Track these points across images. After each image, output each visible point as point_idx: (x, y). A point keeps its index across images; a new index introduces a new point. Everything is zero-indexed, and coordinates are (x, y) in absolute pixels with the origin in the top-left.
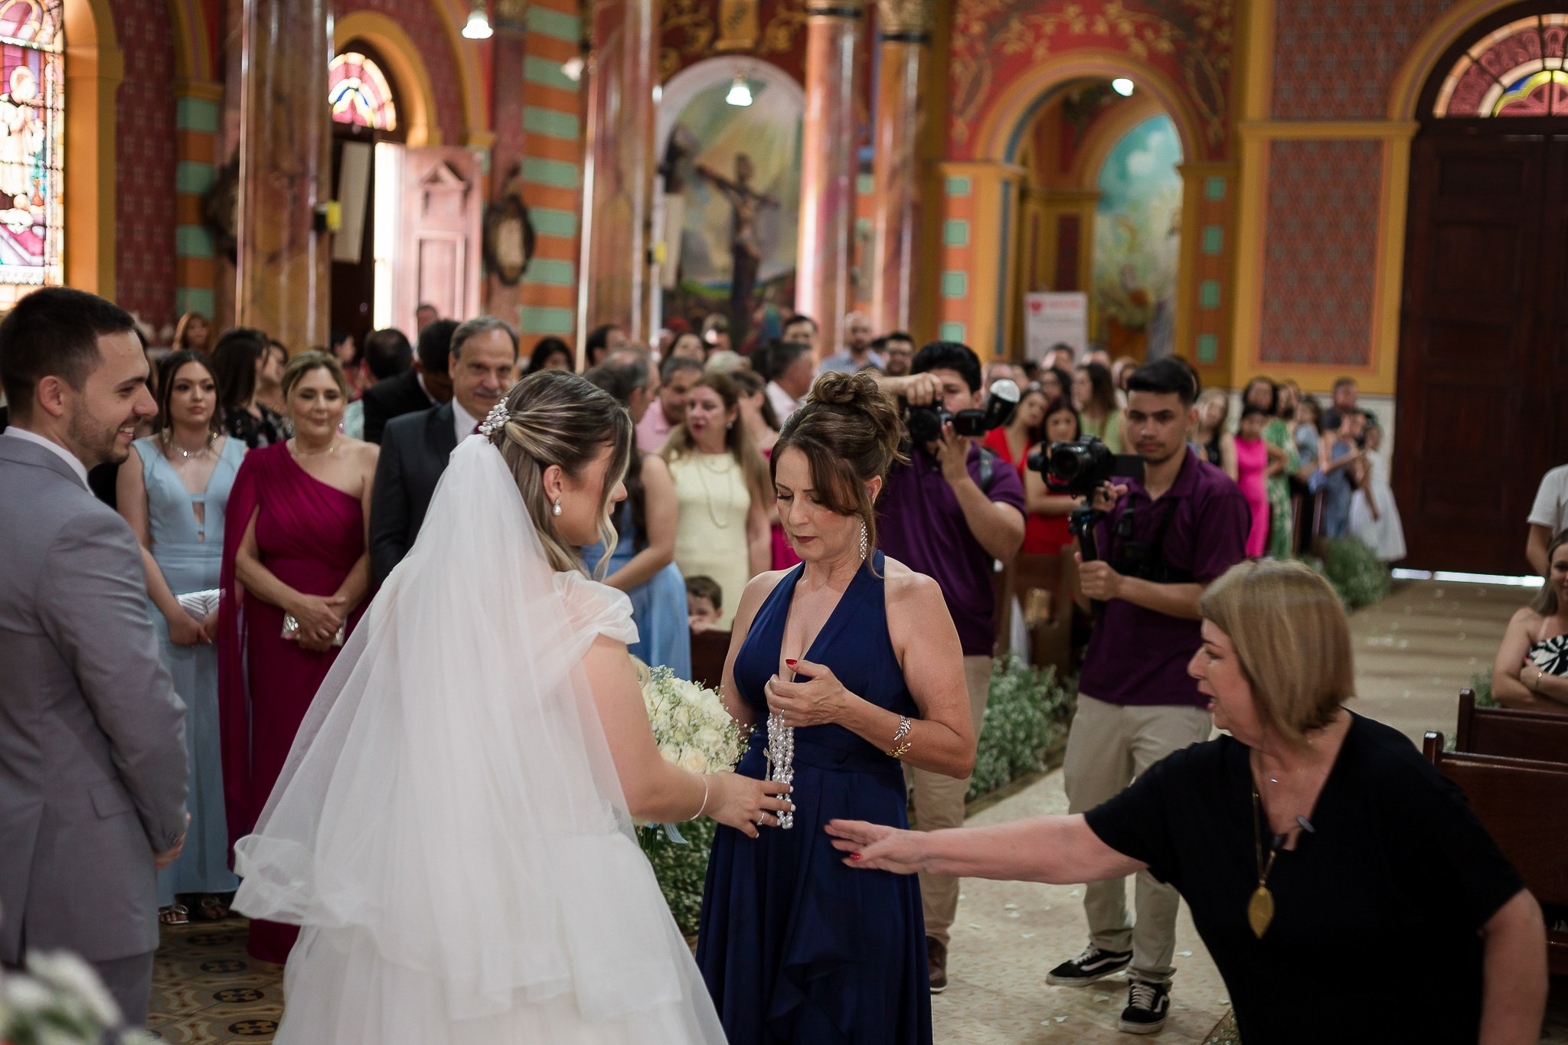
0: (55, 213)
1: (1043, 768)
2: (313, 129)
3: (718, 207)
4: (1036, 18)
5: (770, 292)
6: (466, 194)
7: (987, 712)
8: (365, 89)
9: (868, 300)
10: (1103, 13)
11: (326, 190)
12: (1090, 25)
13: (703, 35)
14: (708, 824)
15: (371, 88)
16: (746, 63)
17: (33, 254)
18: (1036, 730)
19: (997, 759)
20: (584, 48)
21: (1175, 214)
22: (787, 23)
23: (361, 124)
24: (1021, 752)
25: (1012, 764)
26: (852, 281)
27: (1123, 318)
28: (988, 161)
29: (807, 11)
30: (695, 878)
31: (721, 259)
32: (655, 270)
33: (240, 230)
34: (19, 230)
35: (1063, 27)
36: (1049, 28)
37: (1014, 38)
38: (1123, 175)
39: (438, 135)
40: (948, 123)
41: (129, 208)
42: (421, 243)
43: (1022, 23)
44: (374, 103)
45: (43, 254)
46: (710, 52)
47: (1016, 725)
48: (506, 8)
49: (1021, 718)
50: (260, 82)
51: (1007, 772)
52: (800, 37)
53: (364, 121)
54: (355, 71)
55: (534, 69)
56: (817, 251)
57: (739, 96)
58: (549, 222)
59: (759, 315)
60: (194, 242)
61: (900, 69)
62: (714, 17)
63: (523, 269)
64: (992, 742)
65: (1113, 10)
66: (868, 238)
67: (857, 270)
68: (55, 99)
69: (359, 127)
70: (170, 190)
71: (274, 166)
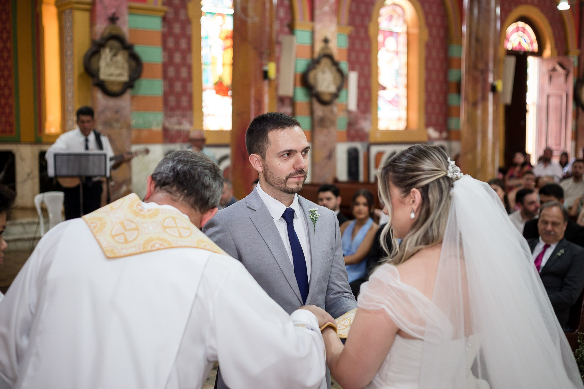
0: (403, 92)
2: (491, 52)
6: (567, 76)
8: (525, 36)
15: (527, 35)
17: (393, 105)
23: (522, 50)
34: (390, 99)
39: (555, 52)
41: (430, 87)
42: (548, 96)
44: (528, 41)
45: (397, 106)
50: (470, 35)
53: (524, 49)
54: (520, 29)
60: (454, 100)
68: (403, 49)
69: (521, 52)
70: (446, 80)
71: (475, 67)
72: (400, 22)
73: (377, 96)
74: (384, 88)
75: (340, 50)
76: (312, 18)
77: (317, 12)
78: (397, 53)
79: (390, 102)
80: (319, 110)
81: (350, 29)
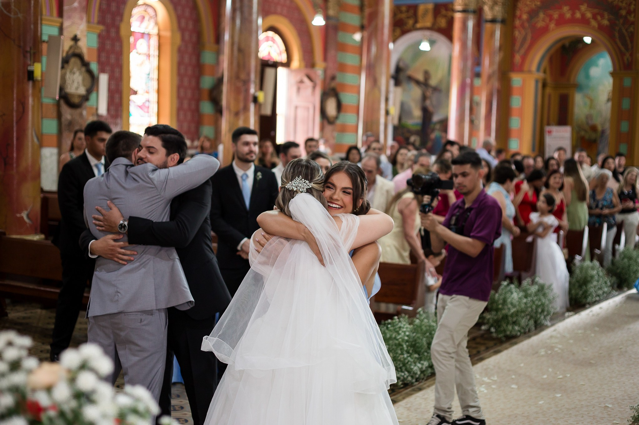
0: (154, 97)
1: (548, 323)
2: (253, 63)
3: (416, 92)
4: (551, 12)
5: (438, 127)
6: (314, 87)
7: (525, 300)
8: (275, 46)
9: (478, 130)
10: (579, 9)
11: (258, 87)
12: (573, 14)
13: (411, 22)
14: (407, 344)
15: (277, 46)
16: (428, 33)
17: (145, 112)
18: (546, 309)
19: (529, 320)
20: (362, 28)
21: (609, 93)
22: (445, 16)
23: (272, 60)
24: (539, 318)
25: (536, 322)
26: (472, 122)
27: (587, 137)
28: (530, 72)
29: (454, 11)
30: (401, 365)
31: (417, 113)
32: (390, 118)
33: (224, 103)
34: (140, 104)
35: (562, 16)
36: (556, 16)
37: (541, 21)
38: (588, 76)
39: (303, 64)
40: (512, 56)
41: (182, 94)
42: (296, 108)
43: (544, 14)
44: (279, 52)
45: (148, 112)
46: (414, 28)
47: (538, 306)
48: (331, 12)
49: (540, 303)
50: (232, 44)
51: (533, 326)
52: (451, 22)
53: (273, 59)
54: (270, 39)
55: (342, 37)
56: (457, 109)
57: (425, 46)
58: (347, 98)
59: (433, 136)
60: (207, 108)
61: (492, 34)
62: (415, 15)
63: (337, 118)
64: (527, 313)
65: (583, 8)
66: (478, 104)
67: (474, 117)
68: (154, 52)
69: (271, 61)
70: (197, 87)
71: (238, 77)
72: (152, 23)
73: (129, 100)
74: (135, 93)
75: (89, 49)
76: (60, 14)
77: (66, 8)
78: (149, 56)
79: (140, 107)
80: (68, 114)
81: (101, 27)
